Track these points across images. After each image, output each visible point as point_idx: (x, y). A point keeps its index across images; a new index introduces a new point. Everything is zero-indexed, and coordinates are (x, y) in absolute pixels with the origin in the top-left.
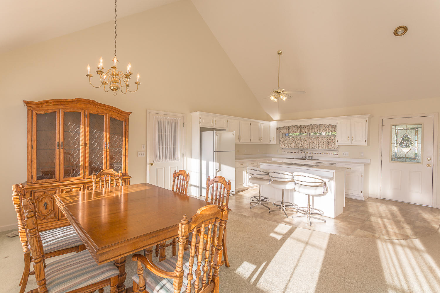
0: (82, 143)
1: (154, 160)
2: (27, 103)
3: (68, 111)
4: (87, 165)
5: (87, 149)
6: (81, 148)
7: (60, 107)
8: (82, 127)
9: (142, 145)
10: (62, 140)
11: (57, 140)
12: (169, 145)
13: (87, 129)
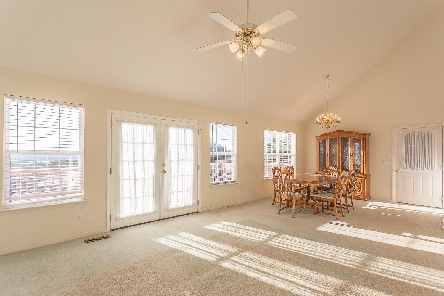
0: (338, 154)
1: (401, 168)
2: (316, 137)
3: (331, 138)
4: (340, 166)
5: (340, 157)
6: (337, 157)
7: (328, 137)
8: (338, 145)
9: (388, 155)
10: (329, 152)
11: (327, 153)
12: (419, 156)
13: (340, 146)
